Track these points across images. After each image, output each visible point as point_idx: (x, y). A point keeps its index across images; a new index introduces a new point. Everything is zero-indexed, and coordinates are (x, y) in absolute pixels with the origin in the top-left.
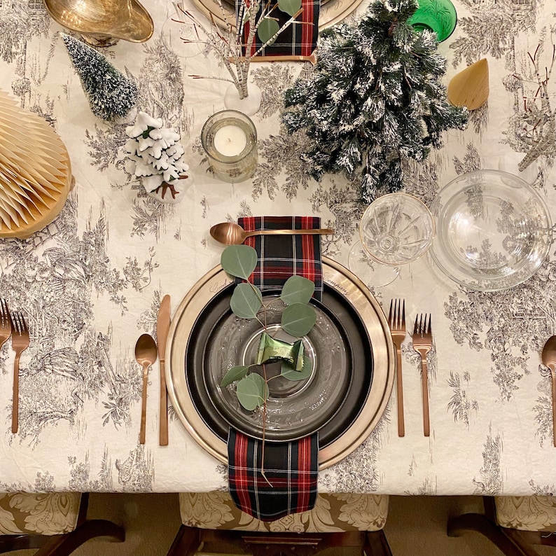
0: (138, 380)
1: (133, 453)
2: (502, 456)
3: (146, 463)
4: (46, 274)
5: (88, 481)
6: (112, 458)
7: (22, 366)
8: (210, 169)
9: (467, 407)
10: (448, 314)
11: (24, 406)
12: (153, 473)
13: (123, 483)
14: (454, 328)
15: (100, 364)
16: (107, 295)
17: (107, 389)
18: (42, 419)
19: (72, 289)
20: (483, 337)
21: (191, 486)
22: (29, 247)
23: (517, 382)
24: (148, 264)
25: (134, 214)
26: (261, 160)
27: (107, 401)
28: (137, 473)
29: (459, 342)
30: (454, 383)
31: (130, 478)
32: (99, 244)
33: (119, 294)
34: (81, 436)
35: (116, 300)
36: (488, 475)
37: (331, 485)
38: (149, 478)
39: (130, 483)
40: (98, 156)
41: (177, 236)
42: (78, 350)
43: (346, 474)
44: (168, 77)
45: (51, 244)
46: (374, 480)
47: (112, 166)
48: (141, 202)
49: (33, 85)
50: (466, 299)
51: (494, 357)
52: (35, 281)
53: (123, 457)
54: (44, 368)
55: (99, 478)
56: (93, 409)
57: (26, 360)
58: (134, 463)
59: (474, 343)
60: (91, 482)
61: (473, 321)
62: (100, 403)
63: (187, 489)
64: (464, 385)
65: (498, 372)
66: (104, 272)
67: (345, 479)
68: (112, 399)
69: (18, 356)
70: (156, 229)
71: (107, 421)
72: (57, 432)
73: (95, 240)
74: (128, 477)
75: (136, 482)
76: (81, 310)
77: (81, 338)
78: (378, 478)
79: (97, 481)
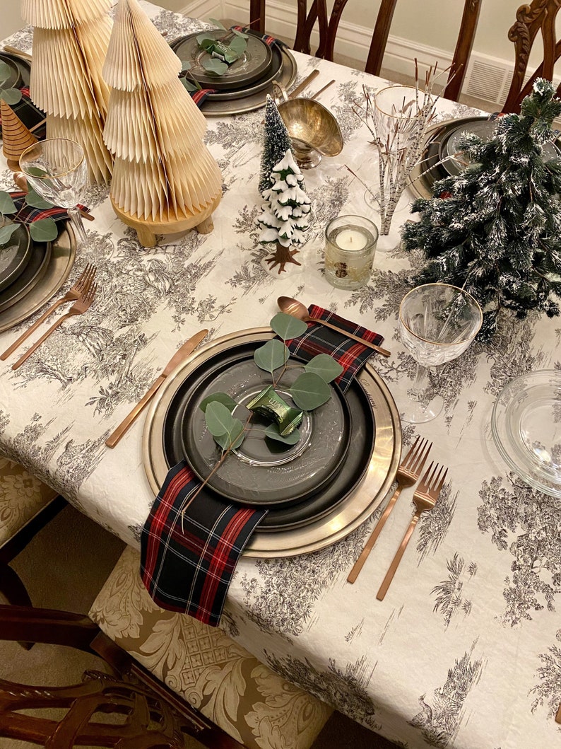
0: (144, 385)
1: (90, 443)
2: (474, 691)
3: (93, 459)
4: (139, 273)
5: (33, 443)
6: (70, 436)
7: (65, 325)
8: (323, 270)
9: (457, 603)
10: (483, 494)
11: (38, 354)
12: (92, 471)
13: (59, 464)
14: (482, 511)
15: (124, 357)
16: (173, 311)
17: (113, 378)
18: (44, 371)
19: (149, 293)
20: (512, 538)
21: (115, 507)
22: (143, 253)
23: (532, 611)
24: (223, 307)
25: (239, 270)
26: (371, 283)
27: (105, 387)
28: (79, 461)
29: (482, 528)
30: (454, 567)
31: (69, 463)
32: (196, 276)
33: (183, 316)
34: (61, 403)
35: (176, 319)
36: (443, 704)
37: (252, 594)
38: (84, 473)
39: (65, 468)
40: (243, 223)
41: (262, 300)
42: (116, 336)
43: (275, 591)
44: (332, 202)
45: (161, 257)
46: (302, 619)
47: (248, 234)
48: (250, 266)
49: (230, 166)
50: (510, 490)
51: (515, 567)
52: (128, 273)
53: (79, 441)
54: (78, 335)
55: (44, 446)
56: (89, 387)
57: (72, 321)
58: (84, 452)
59: (499, 539)
60: (34, 446)
61: (509, 516)
62: (98, 386)
63: (110, 508)
64: (464, 576)
65: (513, 586)
66: (184, 296)
67: (271, 597)
68: (111, 388)
69: (68, 316)
70: (249, 288)
71: (91, 403)
72: (45, 388)
73: (197, 272)
74: (69, 461)
75: (71, 470)
76: (145, 310)
77: (126, 329)
78: (308, 620)
79: (40, 448)
